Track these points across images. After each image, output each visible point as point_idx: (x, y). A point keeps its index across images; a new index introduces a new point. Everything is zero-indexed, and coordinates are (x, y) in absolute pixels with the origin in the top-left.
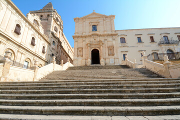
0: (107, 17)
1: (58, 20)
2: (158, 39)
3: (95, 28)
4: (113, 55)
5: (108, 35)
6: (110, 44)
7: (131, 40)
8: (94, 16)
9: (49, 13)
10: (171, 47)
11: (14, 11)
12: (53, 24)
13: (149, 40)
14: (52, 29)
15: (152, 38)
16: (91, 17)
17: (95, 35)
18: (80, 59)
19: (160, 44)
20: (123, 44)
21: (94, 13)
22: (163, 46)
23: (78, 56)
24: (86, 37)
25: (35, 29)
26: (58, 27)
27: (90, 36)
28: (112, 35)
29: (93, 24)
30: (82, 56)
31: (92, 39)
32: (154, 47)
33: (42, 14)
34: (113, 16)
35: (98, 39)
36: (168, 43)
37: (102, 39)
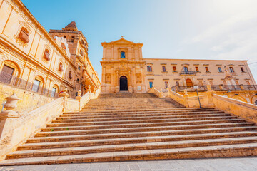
0: (135, 45)
1: (83, 43)
2: (179, 69)
3: (123, 54)
4: (141, 82)
5: (136, 63)
6: (137, 71)
7: (157, 69)
8: (122, 42)
9: (75, 35)
10: (190, 77)
11: (43, 36)
12: (79, 47)
13: (172, 70)
14: (78, 53)
15: (174, 68)
16: (120, 43)
17: (124, 61)
18: (108, 85)
19: (181, 74)
20: (150, 73)
21: (122, 39)
22: (183, 76)
23: (106, 82)
24: (114, 63)
25: (62, 54)
26: (83, 50)
27: (119, 63)
28: (139, 63)
29: (121, 50)
30: (110, 83)
31: (120, 66)
32: (176, 76)
33: (66, 35)
34: (142, 45)
35: (126, 66)
36: (187, 73)
37: (130, 66)
